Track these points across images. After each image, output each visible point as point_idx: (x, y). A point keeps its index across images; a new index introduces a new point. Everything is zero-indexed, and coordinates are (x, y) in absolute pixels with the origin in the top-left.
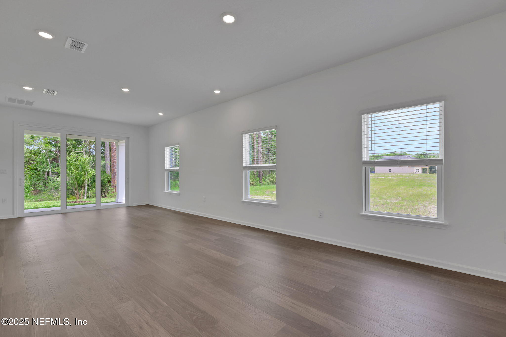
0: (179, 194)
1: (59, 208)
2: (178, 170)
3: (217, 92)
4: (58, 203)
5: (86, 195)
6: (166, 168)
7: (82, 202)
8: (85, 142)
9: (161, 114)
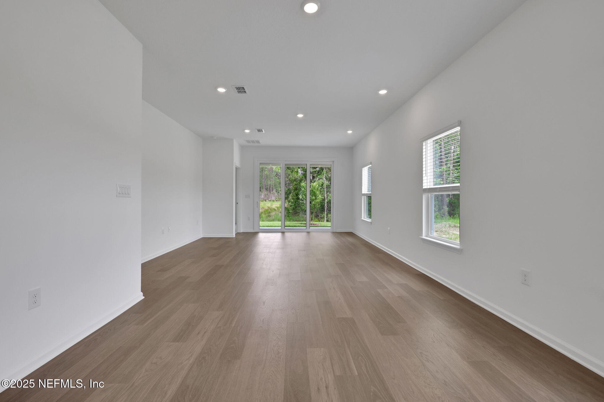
0: (371, 223)
1: (280, 228)
2: (371, 194)
3: (383, 92)
4: (279, 223)
5: (325, 219)
6: (363, 193)
7: (314, 224)
8: (325, 168)
9: (350, 132)
